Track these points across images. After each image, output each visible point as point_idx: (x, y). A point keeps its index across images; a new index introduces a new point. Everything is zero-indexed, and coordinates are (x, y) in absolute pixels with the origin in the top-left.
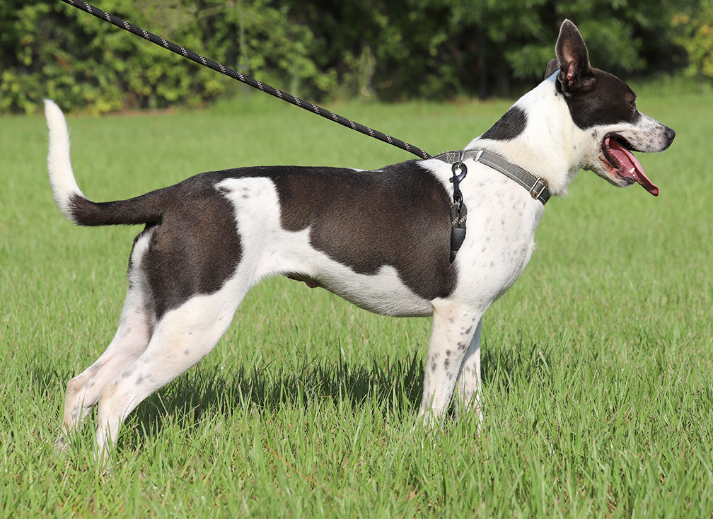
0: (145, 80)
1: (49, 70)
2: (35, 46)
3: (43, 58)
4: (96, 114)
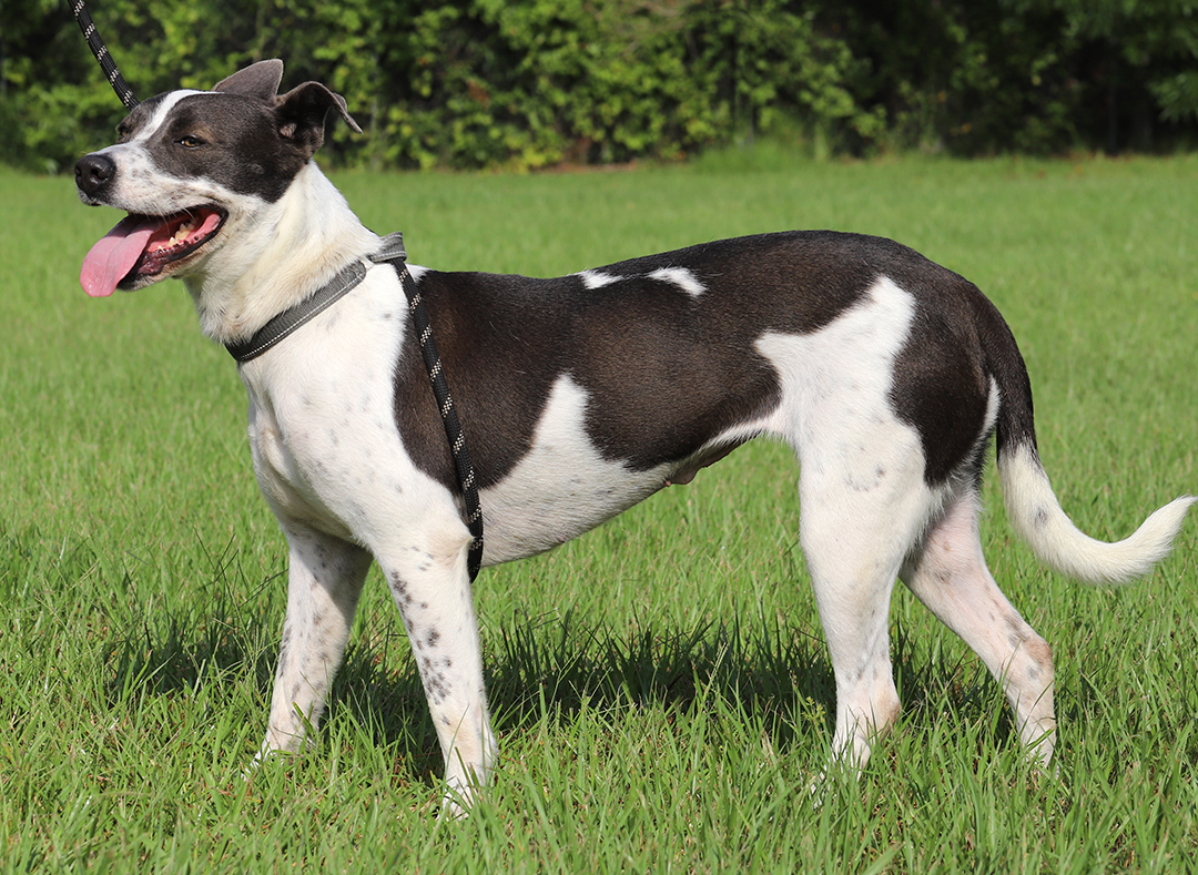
0: (597, 120)
1: (455, 105)
2: (436, 68)
3: (447, 87)
4: (523, 171)
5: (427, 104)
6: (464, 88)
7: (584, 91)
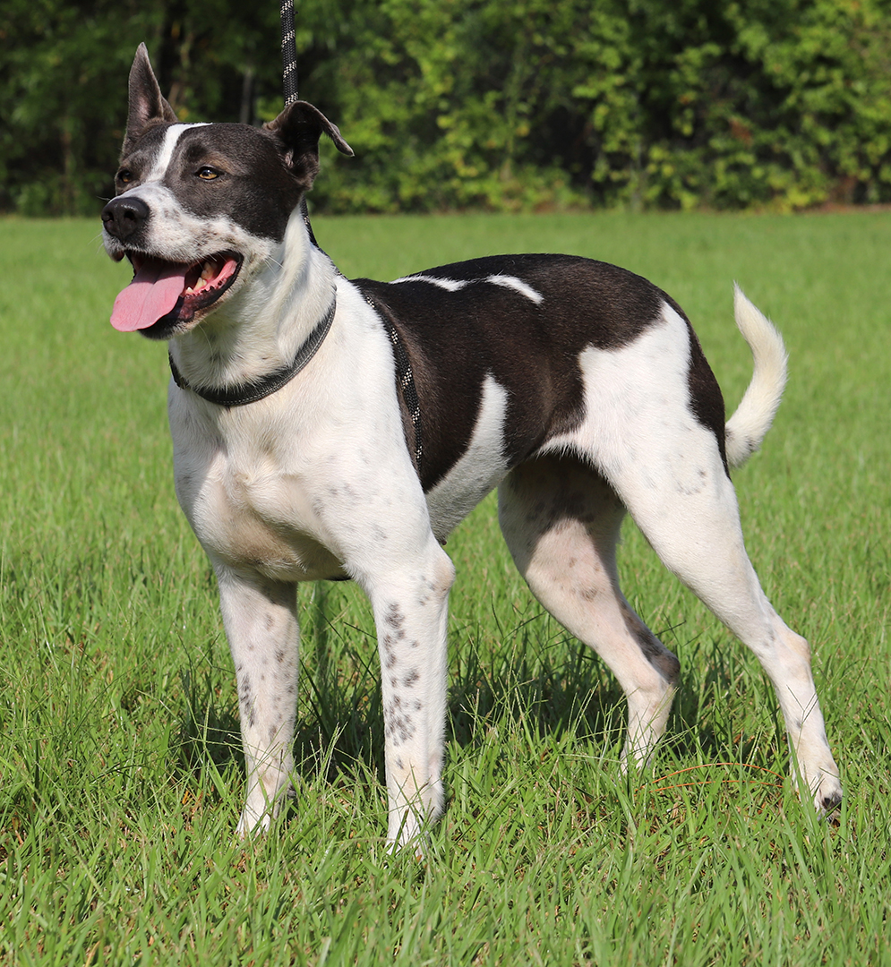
0: (862, 159)
1: (718, 143)
2: (698, 106)
3: (709, 125)
4: (786, 211)
5: (689, 143)
6: (726, 126)
7: (849, 129)
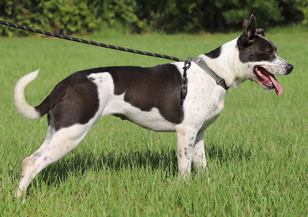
0: (62, 22)
1: (19, 17)
2: (13, 6)
3: (16, 11)
6: (21, 12)
7: (57, 13)
